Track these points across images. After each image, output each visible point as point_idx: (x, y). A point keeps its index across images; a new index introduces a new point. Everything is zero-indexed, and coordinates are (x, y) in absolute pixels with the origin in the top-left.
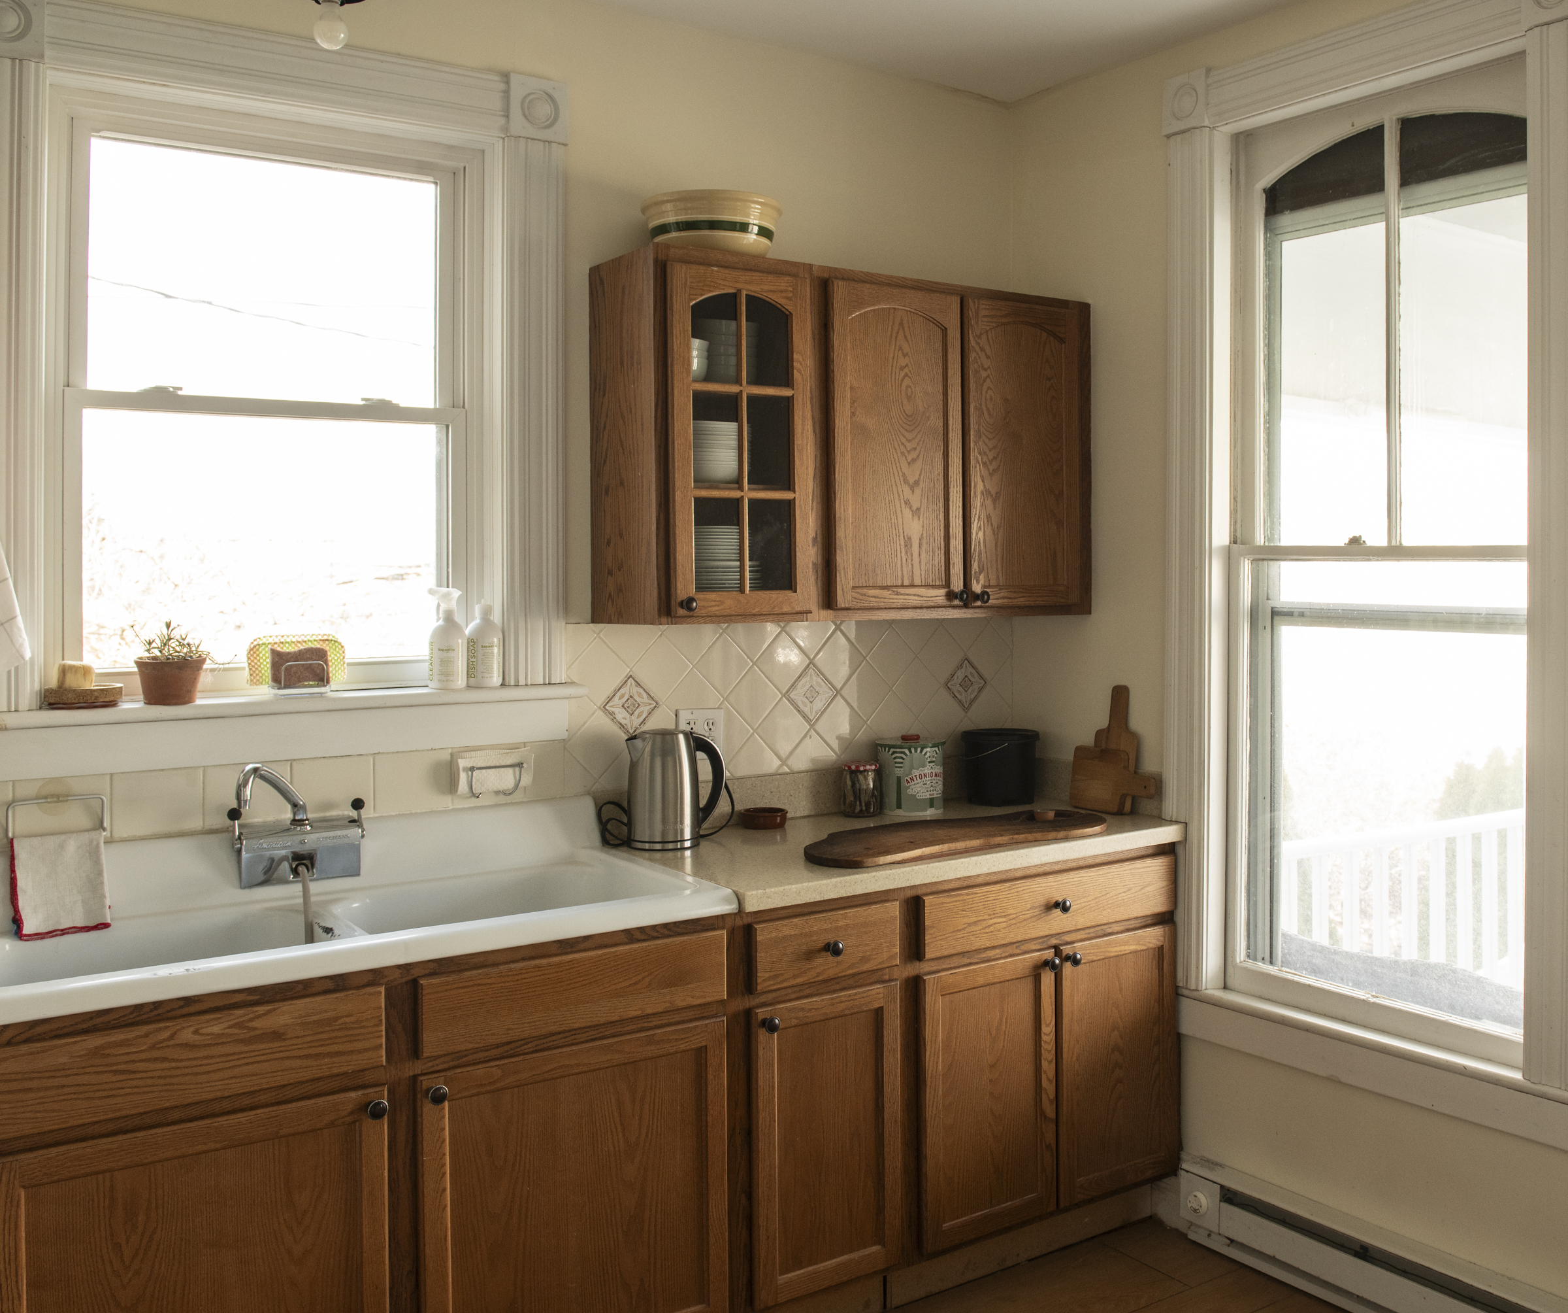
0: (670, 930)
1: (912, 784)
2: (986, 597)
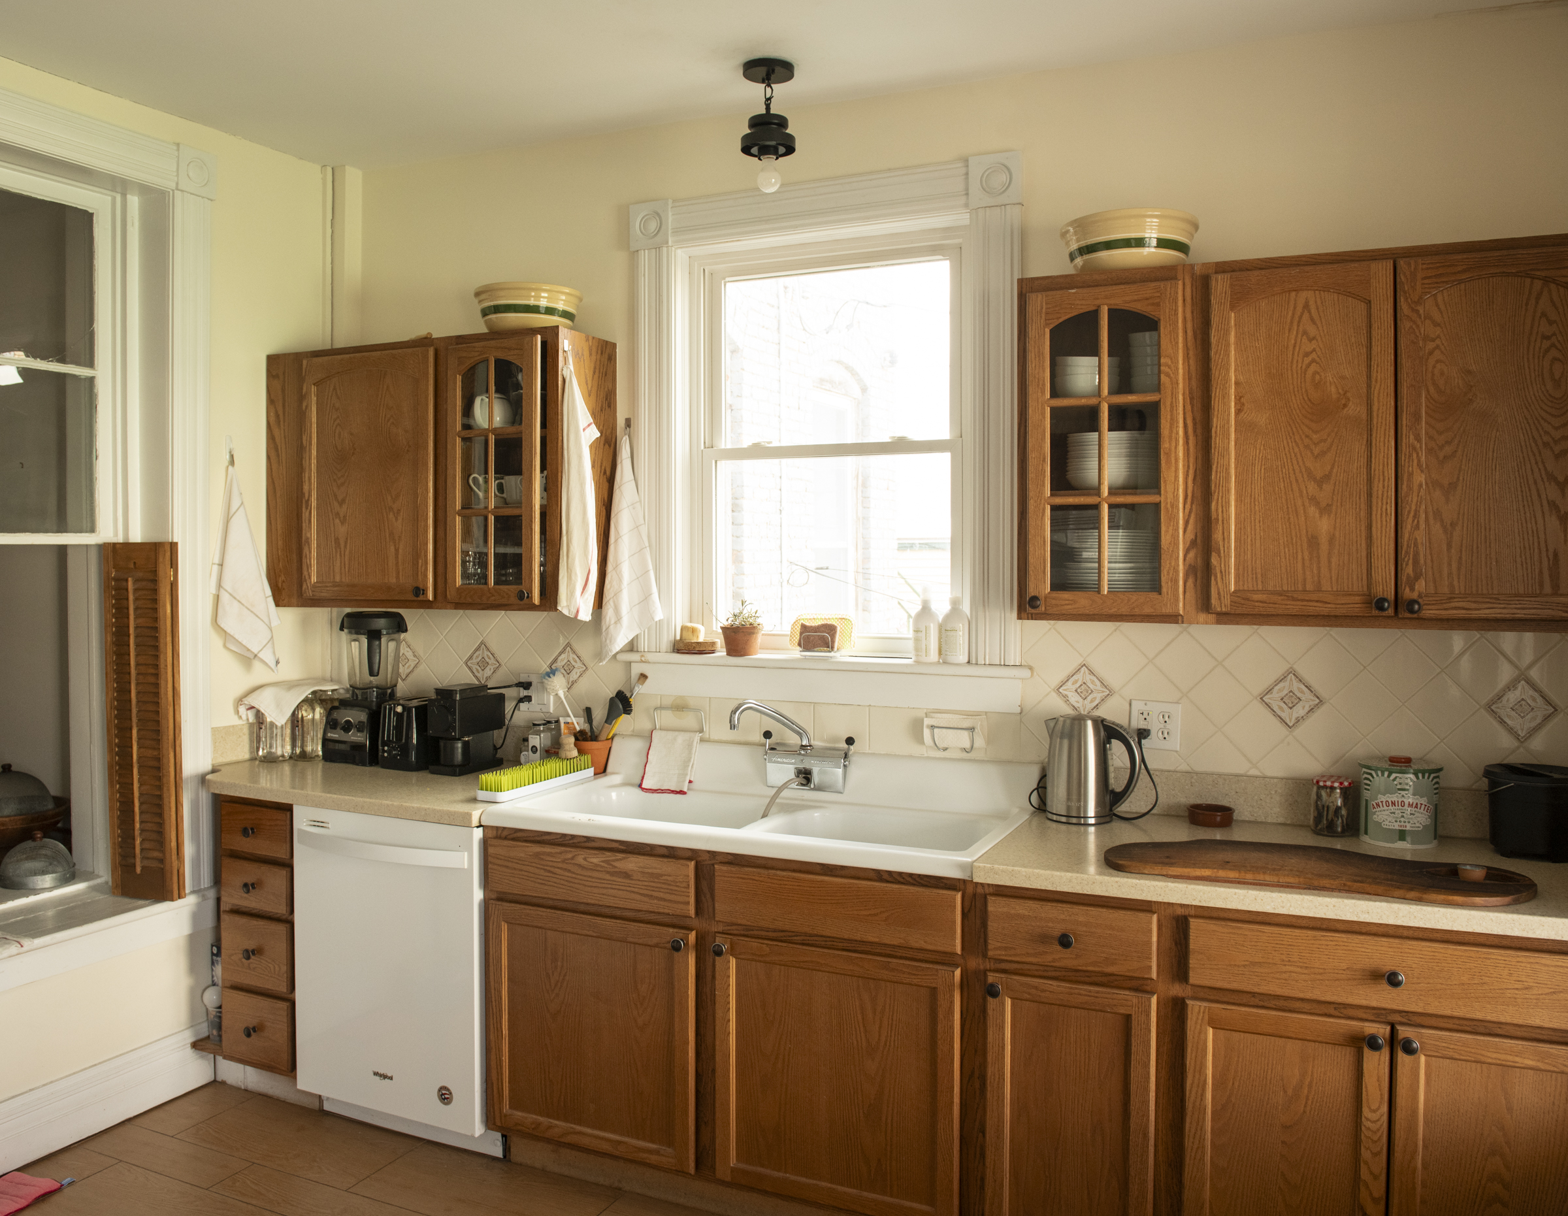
0: (915, 880)
1: (1377, 810)
2: (1416, 607)
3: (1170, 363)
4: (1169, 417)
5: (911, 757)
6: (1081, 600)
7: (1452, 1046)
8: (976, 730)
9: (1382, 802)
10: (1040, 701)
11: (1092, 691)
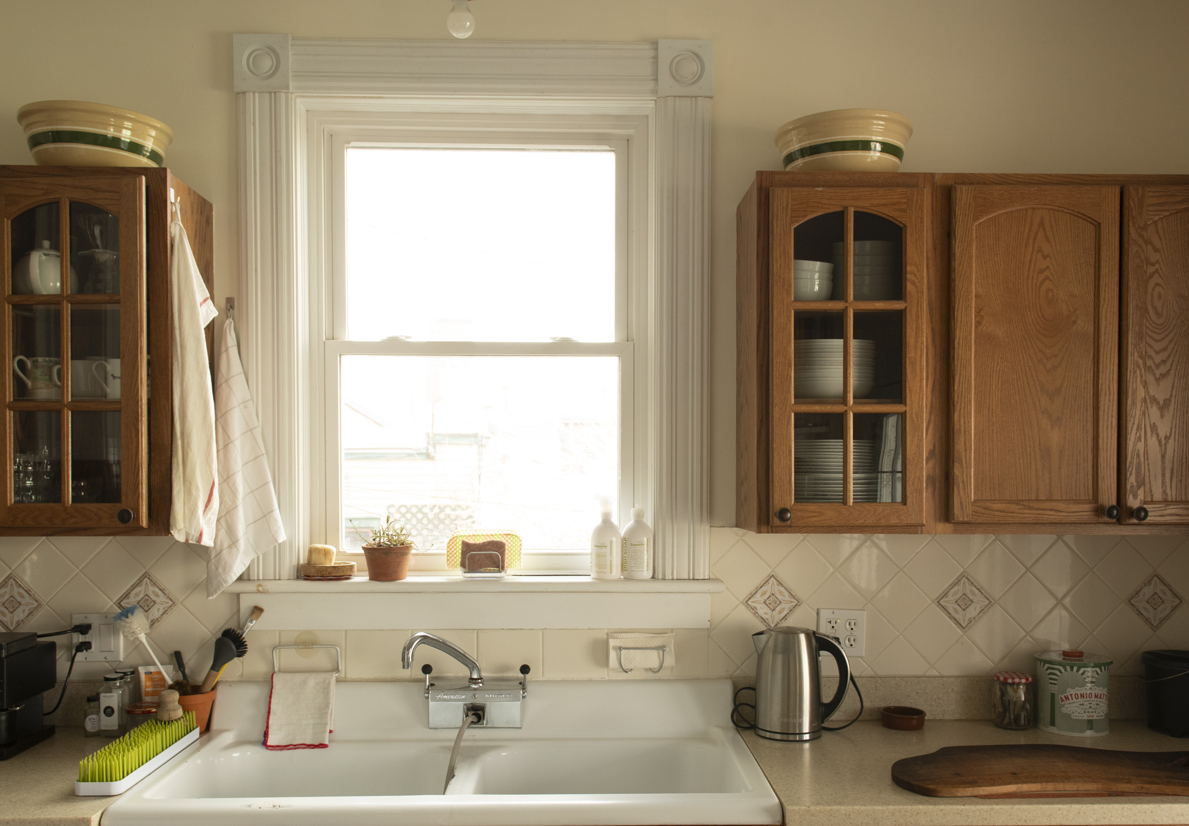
1: (1066, 702)
2: (1143, 514)
3: (916, 271)
4: (914, 326)
5: (590, 681)
6: (829, 513)
8: (667, 649)
9: (1071, 695)
10: (728, 615)
11: (780, 602)
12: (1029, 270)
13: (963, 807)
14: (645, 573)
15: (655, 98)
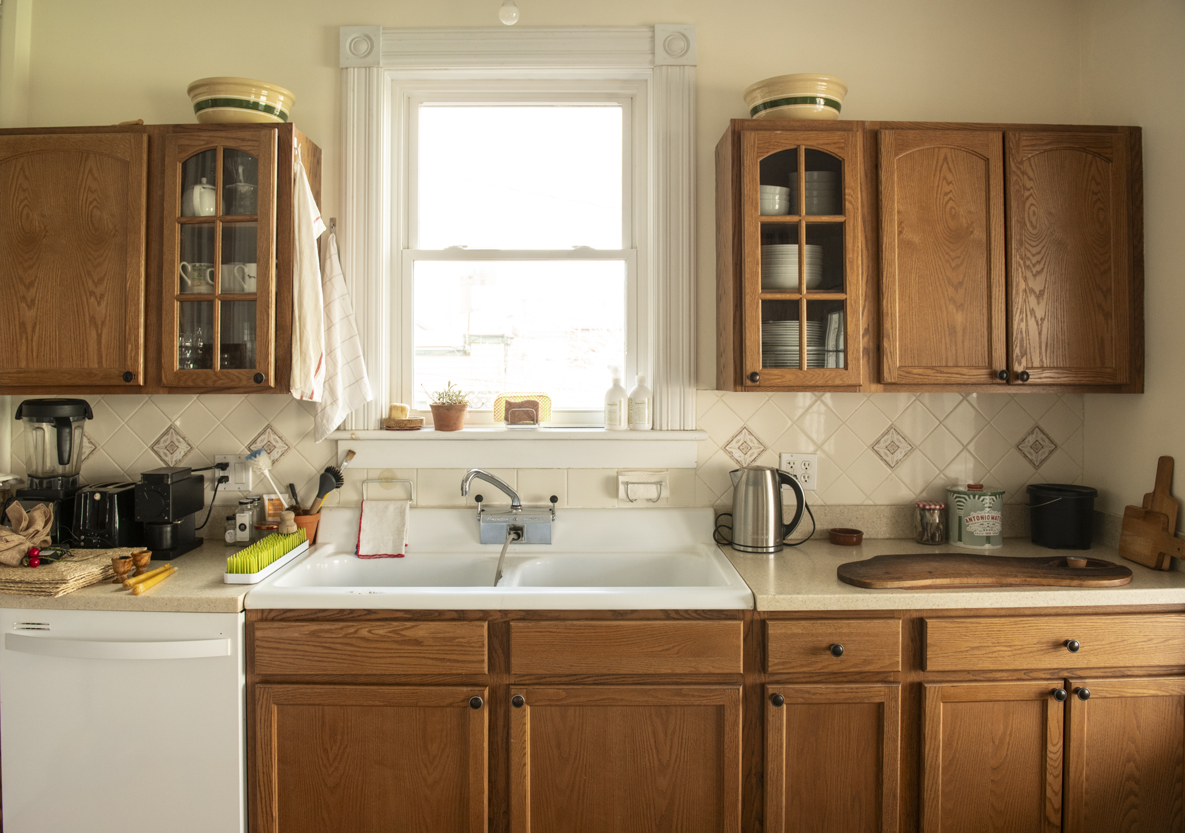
0: (699, 614)
1: (970, 523)
2: (1025, 376)
3: (852, 193)
4: (852, 234)
5: (606, 509)
6: (788, 376)
7: (1105, 689)
8: (664, 484)
9: (974, 517)
10: (711, 458)
11: (751, 448)
12: (937, 193)
13: (891, 595)
14: (647, 425)
15: (653, 67)
